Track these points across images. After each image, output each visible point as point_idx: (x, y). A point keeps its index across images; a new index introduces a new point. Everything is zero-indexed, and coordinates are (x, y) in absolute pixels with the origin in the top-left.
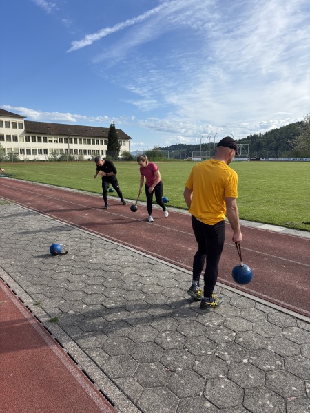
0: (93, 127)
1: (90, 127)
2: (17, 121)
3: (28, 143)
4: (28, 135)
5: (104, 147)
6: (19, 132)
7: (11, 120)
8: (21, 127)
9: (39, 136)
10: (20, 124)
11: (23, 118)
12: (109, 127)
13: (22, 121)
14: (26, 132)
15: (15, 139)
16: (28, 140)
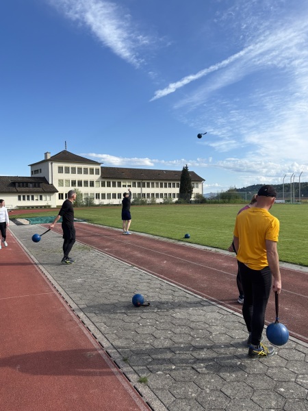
1: (163, 171)
3: (103, 188)
4: (103, 180)
6: (95, 177)
7: (89, 166)
8: (97, 173)
9: (114, 181)
10: (97, 170)
11: (99, 164)
13: (99, 167)
15: (92, 184)
16: (103, 185)
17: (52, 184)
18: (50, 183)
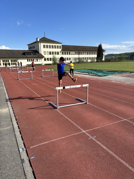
0: (88, 47)
2: (59, 45)
3: (63, 55)
5: (96, 56)
7: (56, 45)
8: (60, 48)
9: (67, 52)
14: (62, 50)
15: (58, 53)
17: (41, 54)
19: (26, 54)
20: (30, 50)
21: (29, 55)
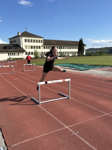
0: (70, 41)
1: (68, 41)
2: (41, 39)
3: (44, 49)
4: (44, 46)
5: (77, 50)
6: (41, 44)
7: (38, 39)
8: (42, 42)
9: (49, 46)
10: (42, 41)
11: (42, 38)
12: (79, 41)
13: (42, 39)
14: (44, 44)
15: (40, 47)
16: (44, 48)
17: (22, 48)
18: (21, 47)
19: (7, 48)
20: (11, 44)
21: (10, 49)
